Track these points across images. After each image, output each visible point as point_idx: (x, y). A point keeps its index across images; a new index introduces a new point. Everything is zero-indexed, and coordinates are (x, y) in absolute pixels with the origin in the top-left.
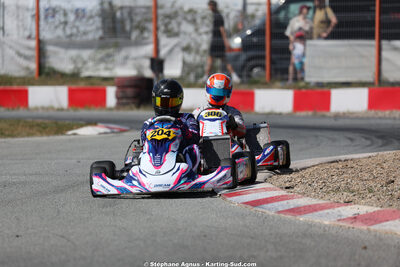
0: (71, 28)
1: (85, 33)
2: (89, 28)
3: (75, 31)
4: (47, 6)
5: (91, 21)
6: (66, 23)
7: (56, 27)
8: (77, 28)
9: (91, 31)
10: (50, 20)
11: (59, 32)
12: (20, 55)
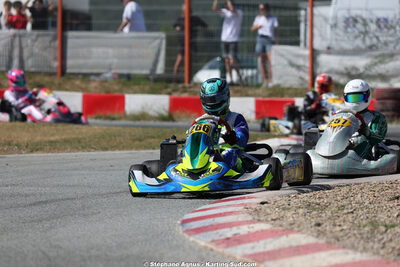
0: (371, 38)
1: (386, 44)
2: (390, 39)
3: (375, 41)
4: (347, 16)
5: (392, 31)
6: (366, 33)
7: (356, 37)
8: (377, 38)
9: (391, 42)
10: (349, 30)
11: (359, 42)
12: (292, 65)
